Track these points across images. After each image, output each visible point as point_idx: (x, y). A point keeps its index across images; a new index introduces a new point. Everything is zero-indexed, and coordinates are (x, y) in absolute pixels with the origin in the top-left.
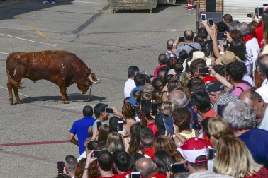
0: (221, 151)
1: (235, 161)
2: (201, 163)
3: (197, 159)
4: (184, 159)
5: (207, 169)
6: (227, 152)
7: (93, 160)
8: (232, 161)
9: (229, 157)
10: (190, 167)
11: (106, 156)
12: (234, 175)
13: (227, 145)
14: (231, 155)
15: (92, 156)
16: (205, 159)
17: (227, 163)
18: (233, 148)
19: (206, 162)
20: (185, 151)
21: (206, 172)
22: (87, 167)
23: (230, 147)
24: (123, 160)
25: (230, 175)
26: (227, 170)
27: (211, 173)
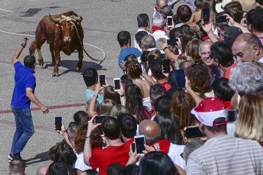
0: (243, 110)
1: (259, 122)
2: (220, 126)
3: (214, 122)
4: (200, 123)
5: (226, 133)
6: (250, 112)
7: (95, 126)
8: (256, 122)
9: (252, 118)
10: (206, 131)
11: (111, 122)
12: (258, 138)
13: (251, 104)
14: (254, 115)
15: (93, 122)
16: (224, 121)
17: (251, 125)
18: (257, 107)
19: (225, 125)
20: (201, 113)
21: (225, 137)
22: (88, 134)
23: (254, 106)
24: (129, 124)
25: (254, 139)
26: (251, 133)
27: (231, 138)
